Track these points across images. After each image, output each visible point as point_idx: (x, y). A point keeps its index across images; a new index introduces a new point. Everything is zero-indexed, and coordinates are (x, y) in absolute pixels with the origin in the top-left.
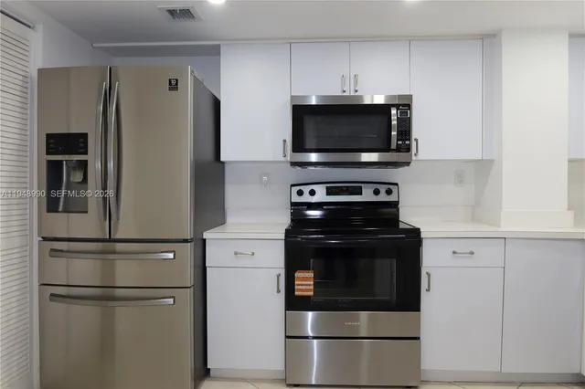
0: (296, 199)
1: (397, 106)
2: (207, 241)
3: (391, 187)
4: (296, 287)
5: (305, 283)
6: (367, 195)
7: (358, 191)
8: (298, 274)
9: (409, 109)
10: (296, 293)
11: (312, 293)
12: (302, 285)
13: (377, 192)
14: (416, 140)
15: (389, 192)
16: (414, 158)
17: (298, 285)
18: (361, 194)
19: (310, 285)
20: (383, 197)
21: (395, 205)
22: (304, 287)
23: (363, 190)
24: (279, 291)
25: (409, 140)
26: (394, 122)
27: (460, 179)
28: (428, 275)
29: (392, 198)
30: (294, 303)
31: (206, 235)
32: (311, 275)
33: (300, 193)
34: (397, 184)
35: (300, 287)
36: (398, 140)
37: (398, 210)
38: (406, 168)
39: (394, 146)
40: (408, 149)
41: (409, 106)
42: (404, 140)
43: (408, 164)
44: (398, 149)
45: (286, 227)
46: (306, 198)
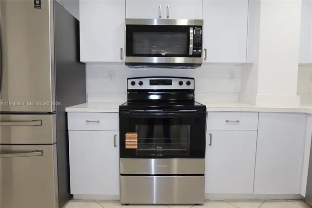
0: (131, 87)
1: (194, 27)
2: (68, 113)
3: (190, 80)
4: (126, 143)
5: (132, 141)
6: (175, 86)
7: (170, 83)
8: (127, 135)
9: (201, 29)
10: (127, 147)
11: (136, 147)
12: (130, 142)
13: (181, 83)
14: (205, 50)
15: (188, 83)
16: (204, 61)
17: (128, 142)
18: (171, 85)
19: (135, 142)
20: (185, 87)
21: (192, 91)
22: (131, 143)
23: (173, 82)
24: (115, 146)
25: (201, 49)
26: (191, 38)
27: (232, 76)
28: (211, 135)
29: (190, 87)
30: (125, 153)
31: (67, 110)
32: (136, 135)
33: (133, 83)
34: (193, 79)
35: (129, 143)
36: (194, 49)
37: (194, 95)
38: (199, 68)
39: (191, 53)
40: (200, 55)
41: (201, 27)
42: (197, 49)
43: (200, 65)
44: (194, 55)
45: (120, 104)
46: (137, 87)
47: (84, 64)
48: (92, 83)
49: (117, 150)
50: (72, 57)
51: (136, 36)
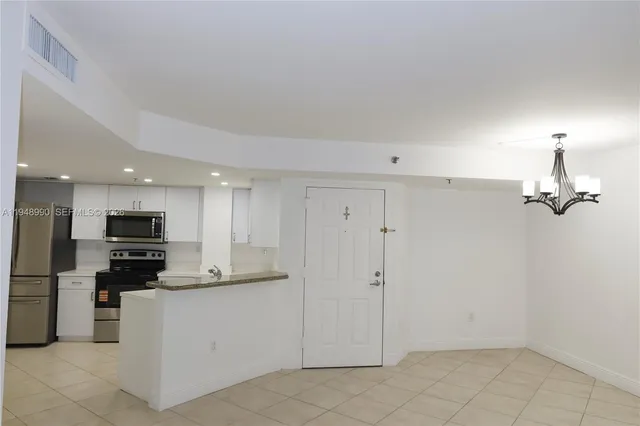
0: (113, 258)
1: (156, 218)
2: (59, 277)
3: (161, 253)
5: (104, 296)
6: (149, 257)
7: (145, 255)
8: (101, 292)
10: (100, 300)
11: (107, 300)
13: (153, 255)
15: (160, 255)
17: (101, 297)
19: (106, 297)
20: (156, 258)
21: (163, 261)
22: (103, 298)
23: (147, 254)
24: (92, 300)
25: (161, 233)
26: (153, 225)
29: (162, 258)
30: (98, 304)
31: (58, 274)
32: (107, 292)
33: (115, 255)
34: (164, 252)
36: (155, 232)
37: (165, 264)
38: (166, 245)
39: (153, 235)
40: (160, 237)
41: (161, 218)
42: (159, 233)
43: (165, 243)
44: (156, 237)
45: (99, 270)
46: (118, 257)
47: (75, 241)
48: (80, 255)
49: (94, 302)
50: (65, 236)
51: (115, 224)
